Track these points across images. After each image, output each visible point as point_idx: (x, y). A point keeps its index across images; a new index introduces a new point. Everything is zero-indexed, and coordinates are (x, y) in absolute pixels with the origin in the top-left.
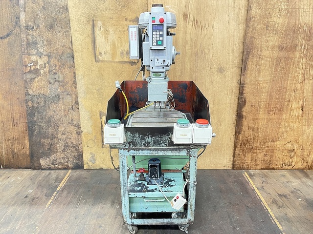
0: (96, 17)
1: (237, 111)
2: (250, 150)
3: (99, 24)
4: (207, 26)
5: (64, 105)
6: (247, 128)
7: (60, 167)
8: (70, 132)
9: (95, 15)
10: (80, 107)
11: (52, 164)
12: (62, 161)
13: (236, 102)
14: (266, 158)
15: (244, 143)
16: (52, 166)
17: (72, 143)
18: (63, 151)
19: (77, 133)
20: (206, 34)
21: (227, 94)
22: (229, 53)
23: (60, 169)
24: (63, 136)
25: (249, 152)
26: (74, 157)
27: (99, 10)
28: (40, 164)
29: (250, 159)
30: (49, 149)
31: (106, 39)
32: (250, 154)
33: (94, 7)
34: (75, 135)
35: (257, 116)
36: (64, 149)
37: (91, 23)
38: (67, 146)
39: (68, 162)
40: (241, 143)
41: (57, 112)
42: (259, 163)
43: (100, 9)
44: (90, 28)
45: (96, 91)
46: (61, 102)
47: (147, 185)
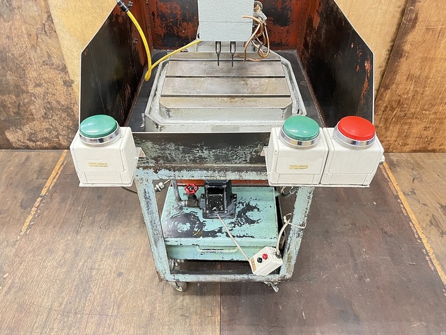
1: (394, 41)
2: (398, 119)
5: (25, 22)
6: (405, 78)
7: (46, 145)
8: (51, 82)
10: (58, 28)
11: (30, 140)
12: (47, 135)
13: (396, 21)
14: (425, 133)
15: (392, 107)
16: (31, 144)
17: (58, 102)
18: (45, 117)
19: (65, 83)
23: (46, 148)
24: (38, 89)
25: (396, 123)
26: (68, 128)
28: (8, 140)
29: (395, 134)
30: (17, 113)
32: (398, 126)
34: (61, 88)
35: (432, 52)
36: (45, 114)
38: (49, 109)
39: (58, 138)
40: (386, 107)
41: (15, 39)
42: (410, 141)
46: (18, 17)
47: (202, 219)
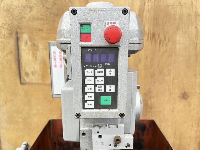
0: (20, 29)
3: (25, 37)
4: (167, 40)
9: (18, 26)
20: (166, 51)
21: (192, 126)
22: (195, 75)
27: (24, 20)
31: (34, 55)
33: (18, 16)
37: (14, 36)
43: (25, 18)
44: (12, 42)
45: (21, 120)
